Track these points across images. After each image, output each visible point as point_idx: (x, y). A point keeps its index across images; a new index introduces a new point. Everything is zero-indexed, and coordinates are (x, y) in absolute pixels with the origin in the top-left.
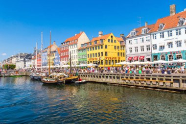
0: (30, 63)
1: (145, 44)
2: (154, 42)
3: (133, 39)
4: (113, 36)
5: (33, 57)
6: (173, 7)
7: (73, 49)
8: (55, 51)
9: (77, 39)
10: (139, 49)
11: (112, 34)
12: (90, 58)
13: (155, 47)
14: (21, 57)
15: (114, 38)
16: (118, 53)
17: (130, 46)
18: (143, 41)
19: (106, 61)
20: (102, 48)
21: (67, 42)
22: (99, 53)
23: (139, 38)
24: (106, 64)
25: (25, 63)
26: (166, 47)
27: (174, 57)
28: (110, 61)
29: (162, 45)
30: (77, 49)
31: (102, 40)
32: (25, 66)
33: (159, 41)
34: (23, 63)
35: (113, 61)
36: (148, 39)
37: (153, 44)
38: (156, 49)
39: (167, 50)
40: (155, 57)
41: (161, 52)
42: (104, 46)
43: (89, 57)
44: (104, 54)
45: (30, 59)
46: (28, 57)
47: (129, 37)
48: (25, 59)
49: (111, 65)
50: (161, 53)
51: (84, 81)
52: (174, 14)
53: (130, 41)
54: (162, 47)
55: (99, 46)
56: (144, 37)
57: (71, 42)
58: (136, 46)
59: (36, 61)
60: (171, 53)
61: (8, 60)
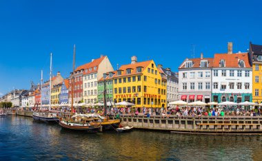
0: (26, 101)
1: (204, 80)
2: (215, 79)
3: (188, 72)
4: (154, 65)
5: (30, 93)
6: (230, 44)
7: (90, 81)
8: (60, 85)
9: (97, 66)
10: (196, 86)
11: (153, 62)
12: (118, 94)
13: (216, 85)
14: (16, 94)
15: (155, 68)
16: (159, 89)
17: (184, 81)
18: (202, 76)
19: (145, 99)
20: (139, 79)
21: (80, 71)
22: (134, 88)
23: (196, 71)
24: (145, 103)
25: (21, 101)
26: (228, 87)
27: (235, 99)
28: (149, 99)
29: (223, 84)
30: (96, 80)
31: (140, 68)
32: (21, 105)
33: (220, 79)
34: (18, 100)
35: (152, 99)
36: (208, 74)
37: (214, 81)
38: (217, 88)
39: (228, 91)
40: (216, 98)
41: (222, 92)
42: (142, 78)
43: (116, 92)
44: (142, 89)
45: (27, 96)
46: (25, 94)
47: (183, 69)
48: (20, 97)
49: (150, 106)
50: (223, 94)
51: (128, 128)
52: (231, 53)
53: (184, 74)
54: (224, 87)
55: (134, 78)
56: (204, 71)
57: (86, 71)
58: (193, 81)
59: (34, 97)
60: (232, 94)
61: (3, 98)
